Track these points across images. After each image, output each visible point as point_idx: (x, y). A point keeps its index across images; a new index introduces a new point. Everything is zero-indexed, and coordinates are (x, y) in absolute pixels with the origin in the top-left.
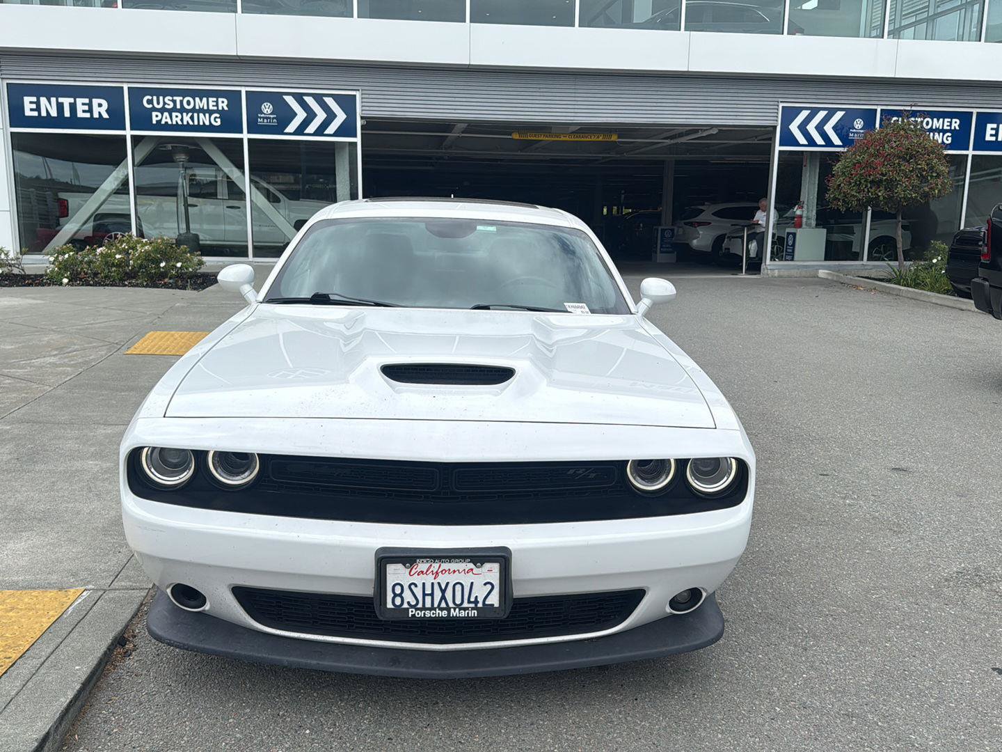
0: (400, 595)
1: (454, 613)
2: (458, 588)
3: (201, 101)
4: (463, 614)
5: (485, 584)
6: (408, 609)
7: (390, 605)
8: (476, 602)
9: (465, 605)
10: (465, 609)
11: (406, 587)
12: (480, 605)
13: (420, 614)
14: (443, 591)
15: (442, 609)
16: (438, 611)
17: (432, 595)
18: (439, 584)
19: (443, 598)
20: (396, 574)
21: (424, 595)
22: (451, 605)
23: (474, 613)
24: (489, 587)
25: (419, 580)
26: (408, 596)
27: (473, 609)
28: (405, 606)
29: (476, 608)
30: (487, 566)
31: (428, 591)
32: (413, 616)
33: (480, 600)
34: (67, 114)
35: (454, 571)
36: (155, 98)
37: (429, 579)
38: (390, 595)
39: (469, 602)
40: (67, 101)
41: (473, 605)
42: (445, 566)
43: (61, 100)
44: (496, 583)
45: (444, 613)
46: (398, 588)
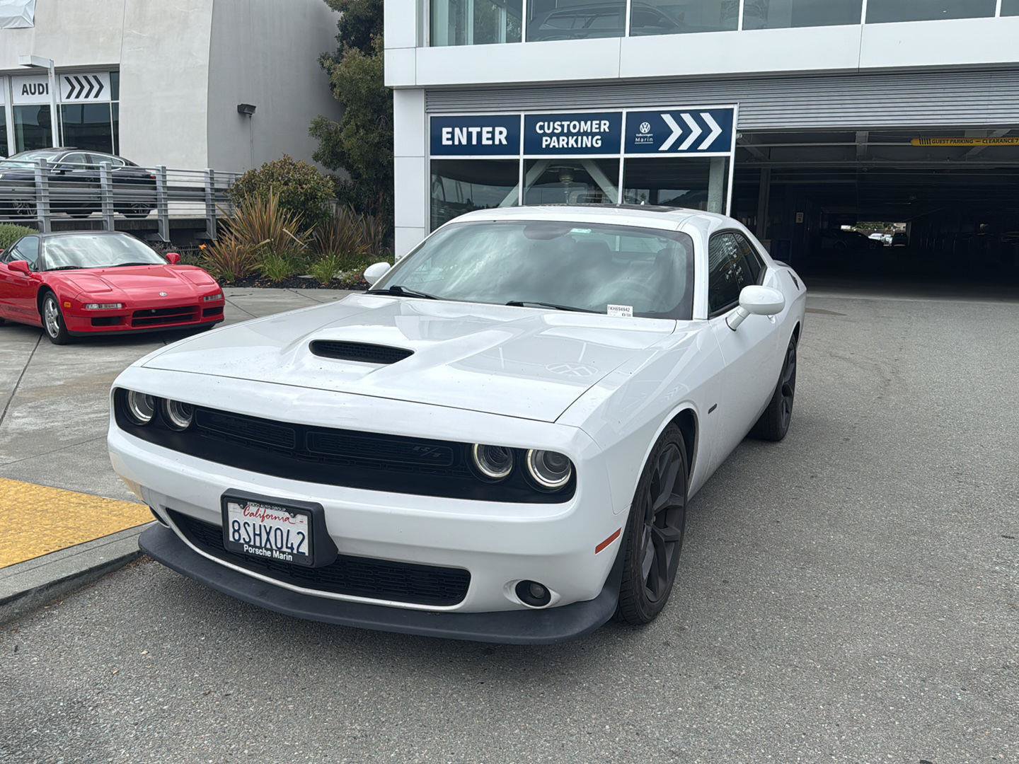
0: (238, 531)
1: (276, 555)
2: (279, 532)
3: (586, 124)
4: (282, 557)
5: (299, 533)
6: (243, 544)
7: (231, 539)
8: (292, 548)
9: (284, 549)
10: (284, 553)
11: (242, 525)
12: (295, 552)
13: (252, 550)
14: (268, 534)
15: (267, 549)
16: (264, 551)
17: (260, 535)
18: (265, 526)
19: (268, 540)
20: (235, 511)
21: (255, 534)
22: (274, 547)
23: (290, 558)
24: (301, 536)
25: (250, 520)
26: (243, 533)
27: (289, 554)
28: (242, 541)
29: (291, 554)
30: (299, 517)
31: (258, 532)
32: (247, 550)
33: (295, 547)
34: (474, 142)
35: (276, 518)
36: (546, 124)
37: (258, 521)
38: (231, 530)
39: (287, 547)
40: (474, 130)
41: (290, 551)
42: (269, 512)
43: (470, 129)
44: (306, 534)
45: (268, 554)
46: (236, 524)
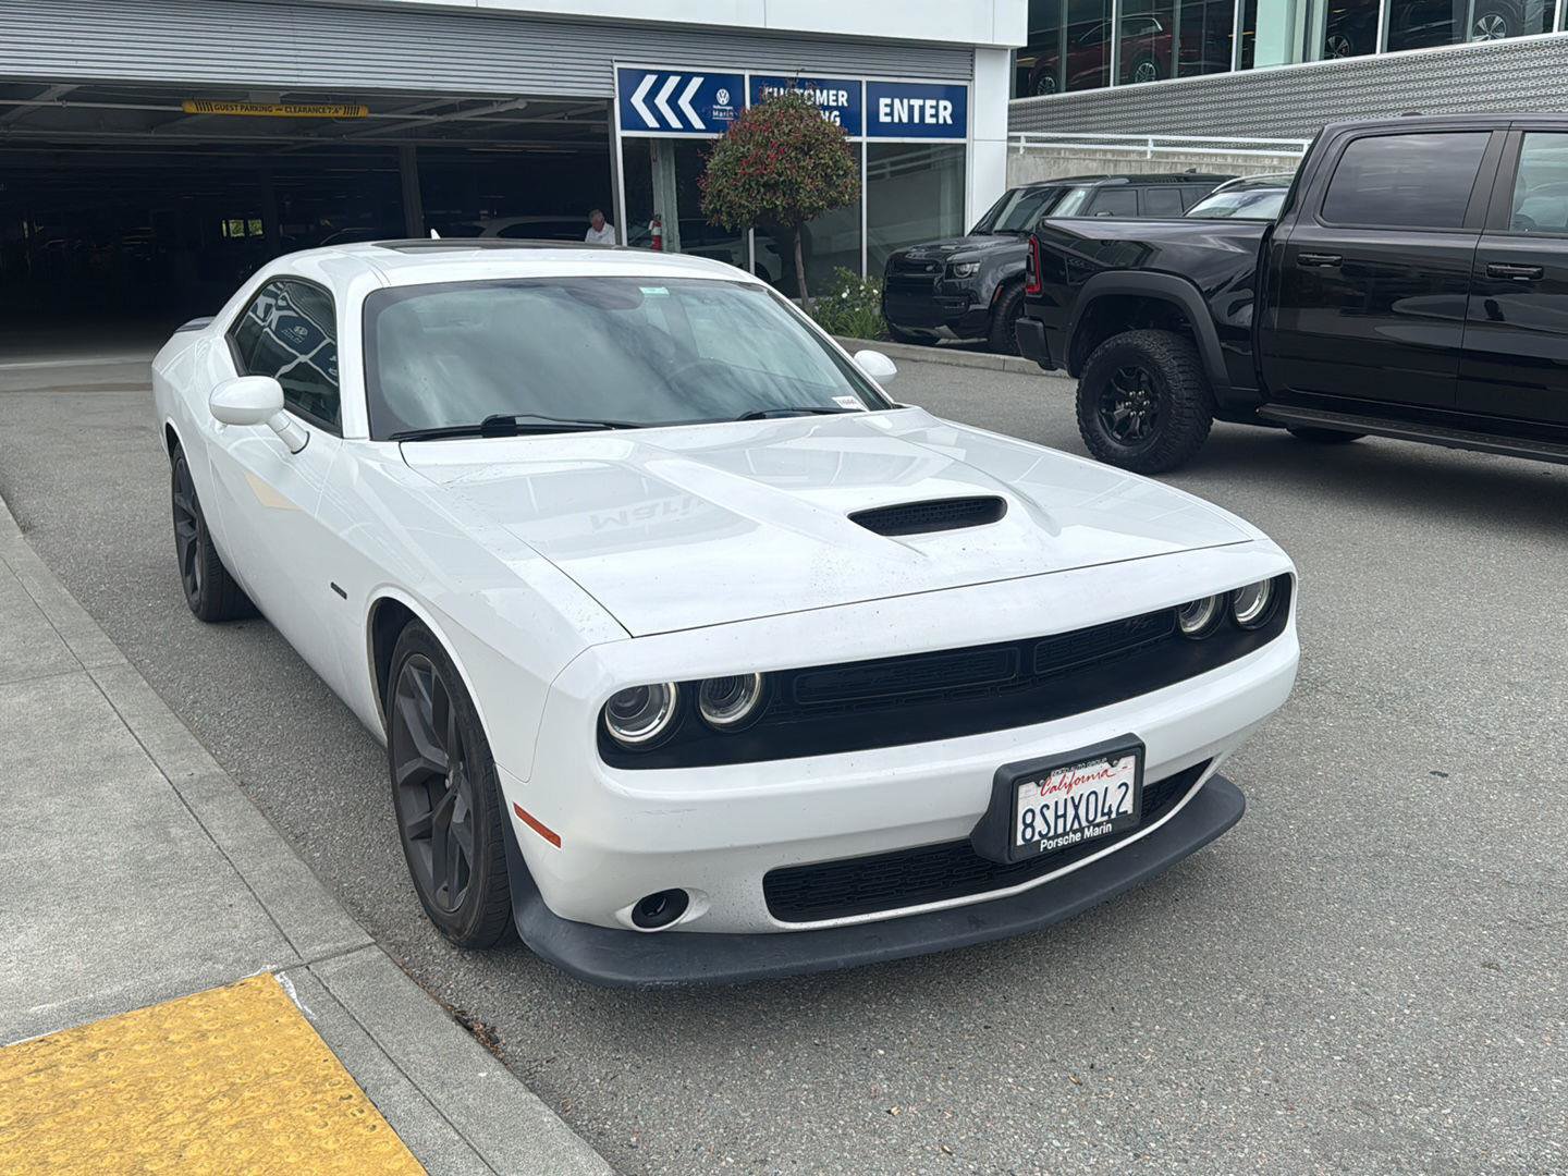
0: (1031, 825)
1: (1087, 833)
2: (1092, 798)
4: (1097, 832)
5: (1120, 787)
6: (1039, 841)
7: (1020, 842)
8: (1110, 813)
9: (1100, 819)
10: (1099, 825)
11: (1037, 812)
12: (1113, 816)
13: (1052, 844)
14: (1076, 807)
15: (1075, 832)
16: (1071, 835)
17: (1064, 816)
18: (1072, 798)
19: (1077, 816)
20: (1029, 797)
21: (1057, 817)
22: (1084, 823)
23: (1109, 827)
24: (1124, 788)
25: (1050, 799)
26: (1040, 825)
27: (1107, 822)
28: (1037, 837)
29: (1110, 821)
30: (1123, 762)
31: (1061, 811)
32: (1045, 848)
33: (1114, 809)
35: (1088, 778)
37: (1061, 795)
38: (1020, 827)
39: (1103, 814)
41: (1106, 818)
42: (1080, 773)
44: (1131, 783)
45: (1077, 838)
46: (1029, 815)
